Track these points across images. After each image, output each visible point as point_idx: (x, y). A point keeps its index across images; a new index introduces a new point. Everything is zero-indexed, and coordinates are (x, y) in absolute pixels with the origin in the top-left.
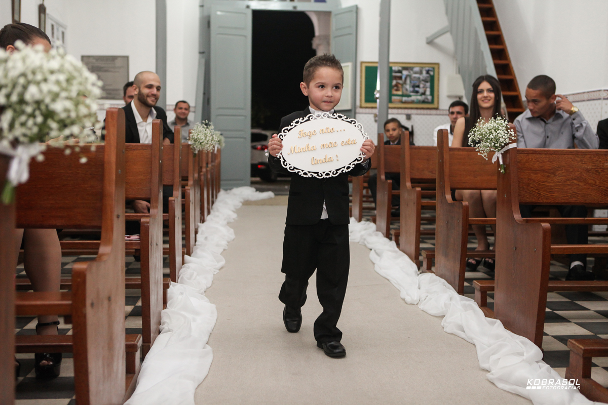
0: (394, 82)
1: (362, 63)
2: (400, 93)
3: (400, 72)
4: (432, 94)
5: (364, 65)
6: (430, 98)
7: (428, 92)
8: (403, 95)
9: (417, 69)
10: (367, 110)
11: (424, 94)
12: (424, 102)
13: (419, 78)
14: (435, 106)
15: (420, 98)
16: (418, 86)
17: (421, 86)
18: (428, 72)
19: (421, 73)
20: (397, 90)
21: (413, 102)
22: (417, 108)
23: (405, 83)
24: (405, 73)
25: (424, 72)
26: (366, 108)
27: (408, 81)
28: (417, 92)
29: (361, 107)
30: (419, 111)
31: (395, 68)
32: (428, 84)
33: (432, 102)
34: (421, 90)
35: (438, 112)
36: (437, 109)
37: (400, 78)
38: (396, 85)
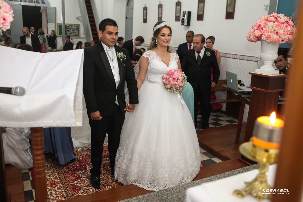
0: (67, 30)
1: (57, 24)
2: (69, 32)
3: (69, 26)
4: (78, 33)
5: (58, 24)
6: (78, 34)
7: (77, 32)
8: (70, 33)
9: (74, 26)
10: (60, 37)
11: (76, 33)
12: (76, 35)
13: (74, 29)
14: (79, 36)
15: (75, 34)
16: (74, 31)
17: (75, 30)
18: (77, 27)
19: (75, 27)
20: (68, 32)
21: (73, 35)
22: (74, 37)
23: (70, 29)
24: (70, 27)
25: (76, 27)
26: (59, 37)
27: (71, 29)
28: (74, 32)
29: (58, 36)
30: (75, 38)
31: (67, 25)
32: (77, 30)
33: (78, 35)
34: (75, 32)
35: (80, 38)
36: (80, 37)
37: (69, 28)
38: (68, 30)
